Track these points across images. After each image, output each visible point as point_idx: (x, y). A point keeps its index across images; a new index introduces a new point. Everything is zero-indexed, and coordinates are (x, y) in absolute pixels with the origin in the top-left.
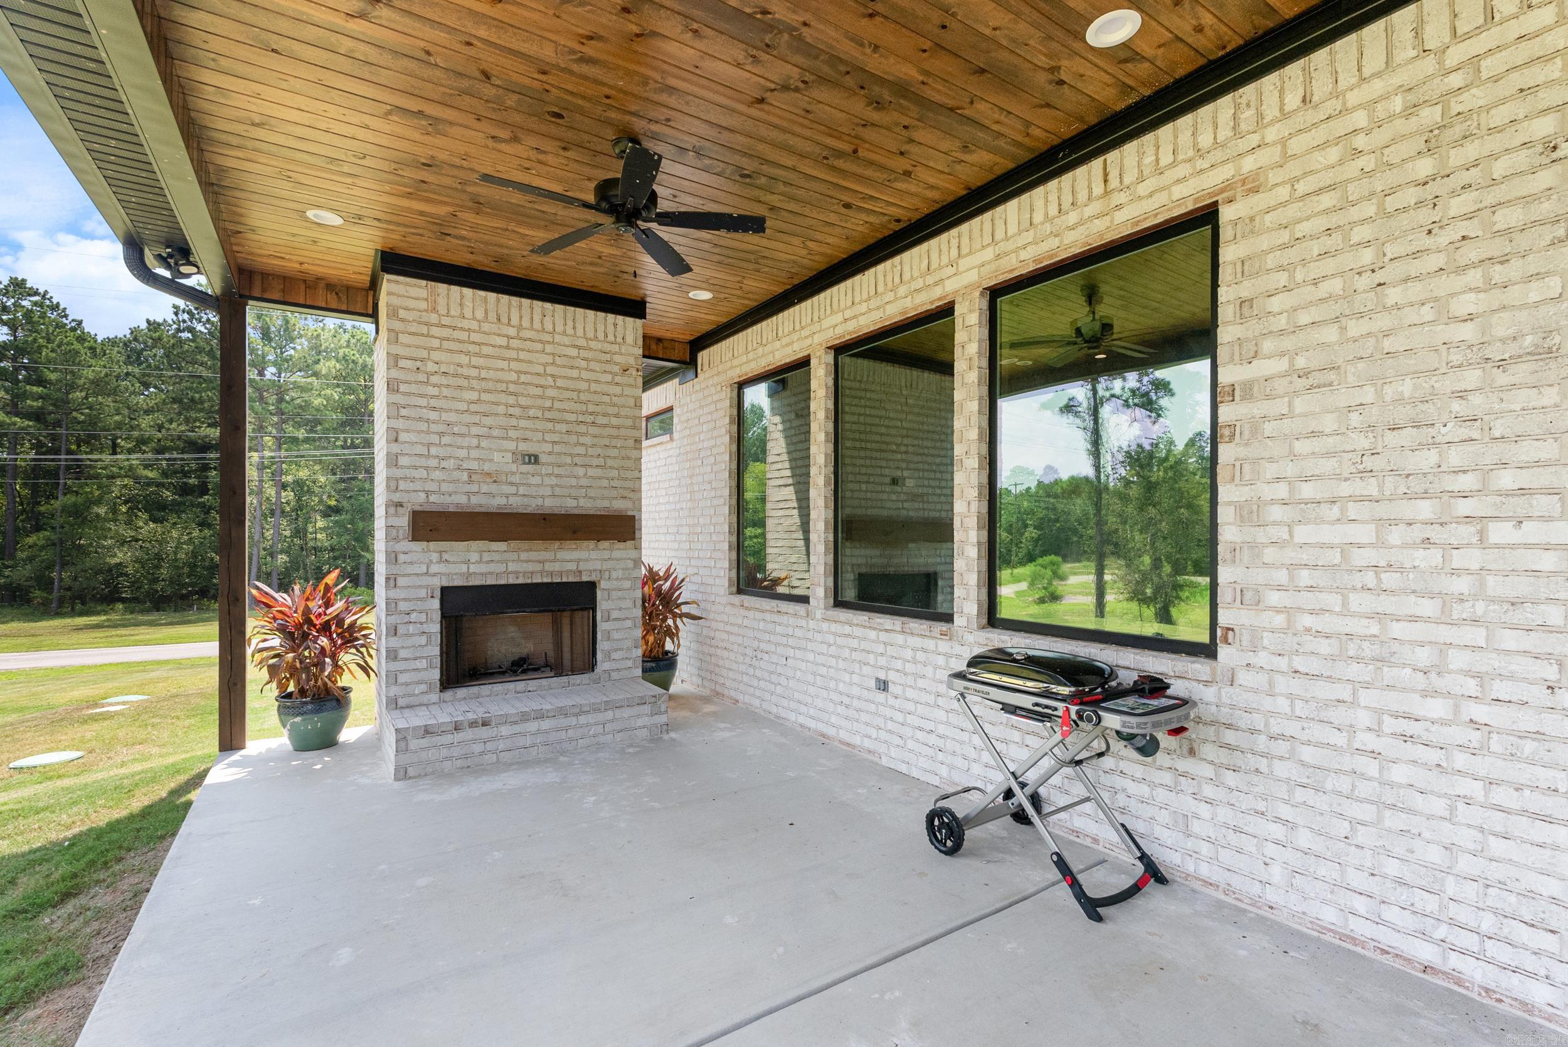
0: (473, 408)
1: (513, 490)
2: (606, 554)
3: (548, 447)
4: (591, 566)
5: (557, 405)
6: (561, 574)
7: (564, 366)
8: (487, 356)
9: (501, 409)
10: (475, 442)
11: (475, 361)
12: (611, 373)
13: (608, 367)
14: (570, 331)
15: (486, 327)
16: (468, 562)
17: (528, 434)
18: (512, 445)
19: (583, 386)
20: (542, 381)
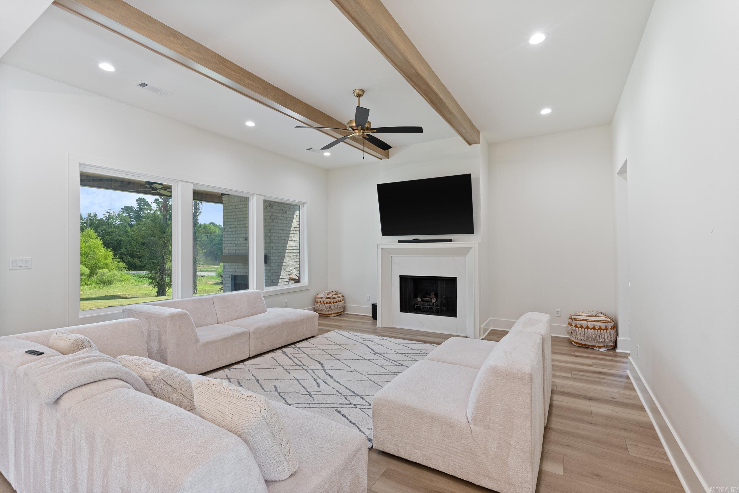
0: (237, 226)
10: (236, 236)
11: (237, 213)
16: (235, 269)
18: (242, 236)
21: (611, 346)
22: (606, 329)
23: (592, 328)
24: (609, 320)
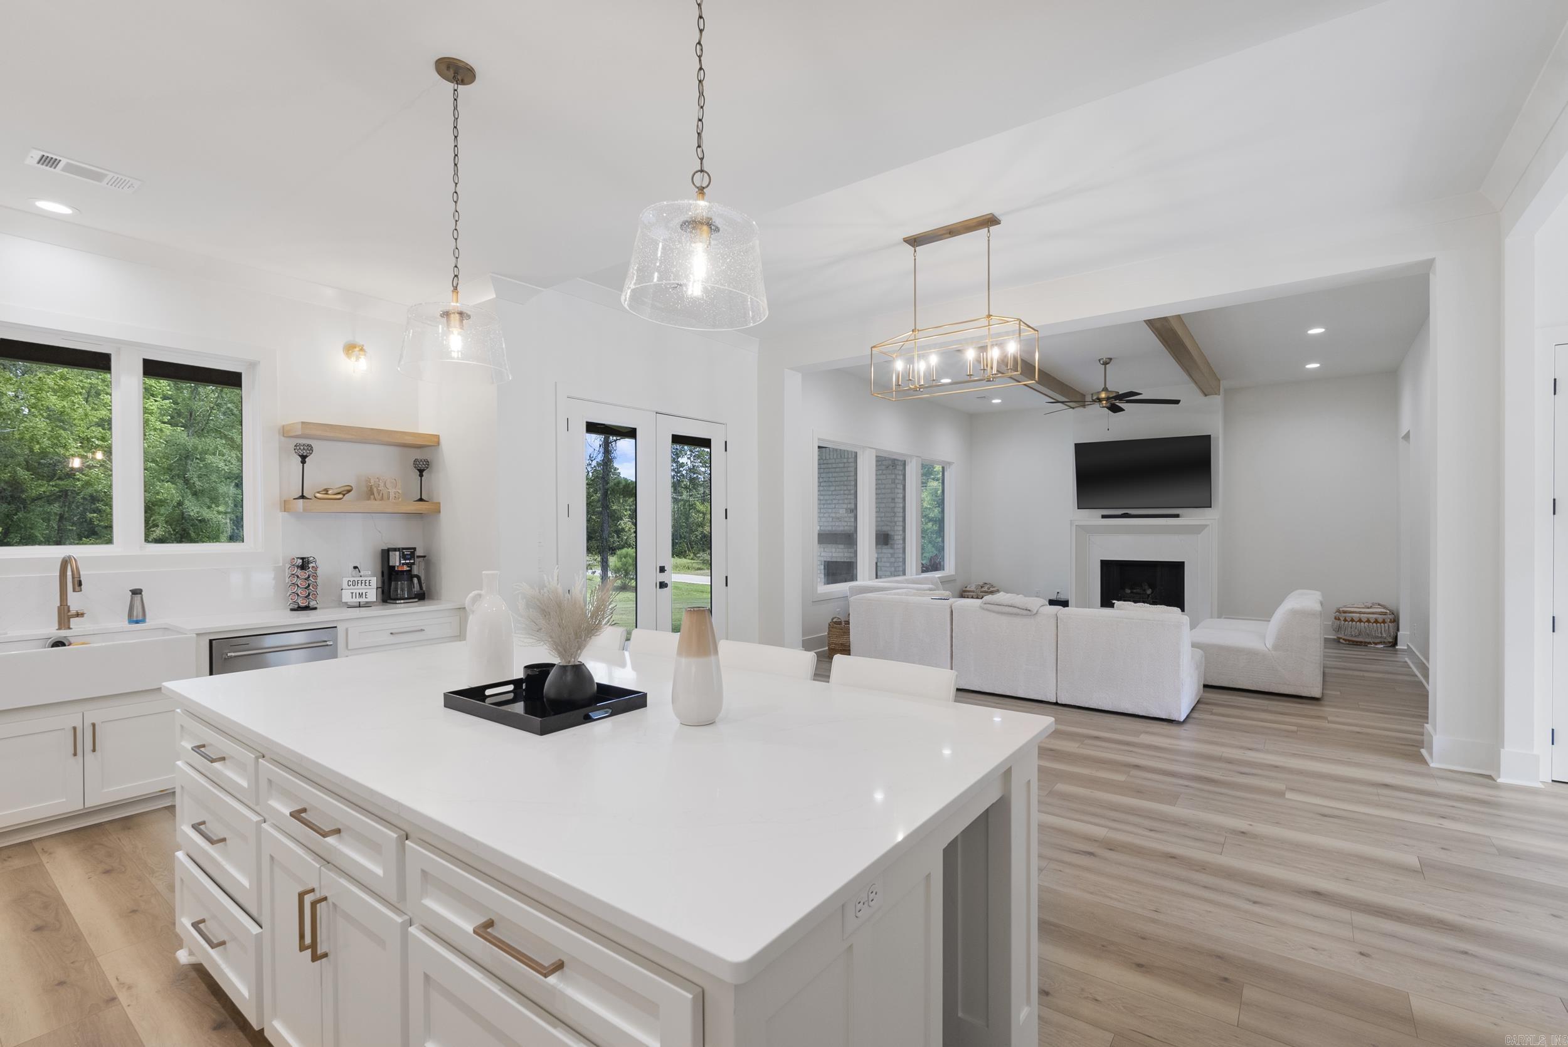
0: (834, 493)
10: (833, 506)
18: (845, 506)
21: (1390, 642)
22: (1384, 622)
23: (1367, 621)
24: (1388, 611)
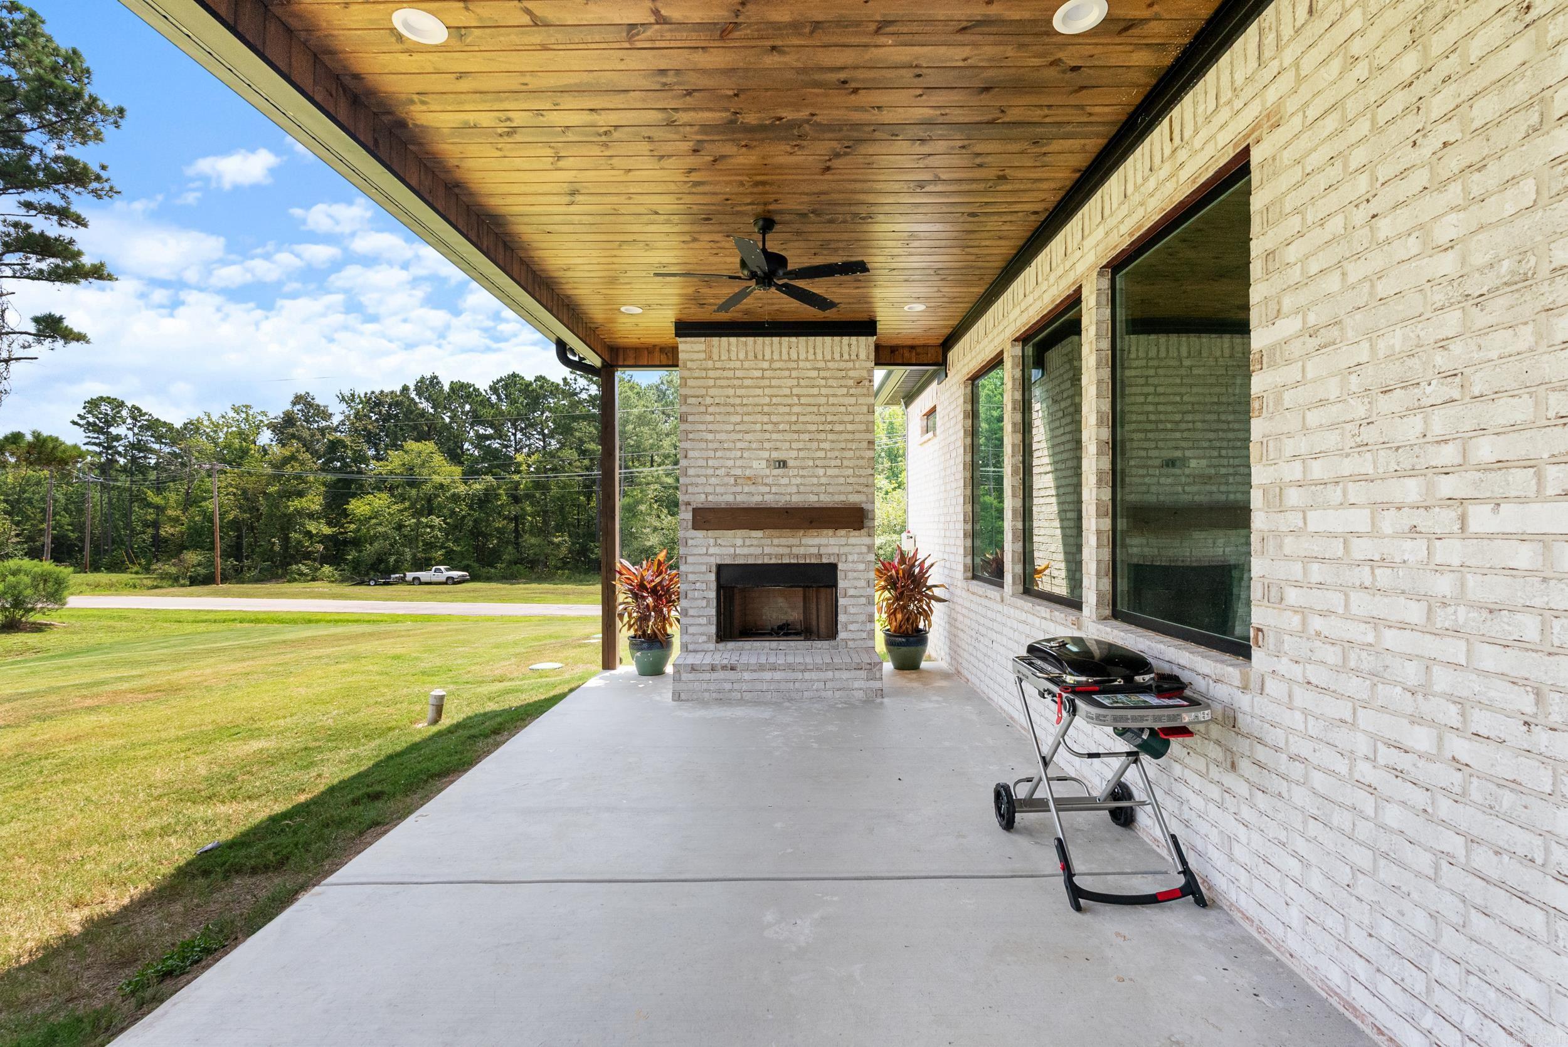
0: (738, 428)
1: (767, 489)
2: (843, 541)
3: (794, 454)
4: (830, 550)
5: (802, 419)
6: (805, 556)
7: (807, 387)
8: (747, 387)
9: (758, 427)
10: (739, 454)
11: (739, 392)
12: (846, 386)
13: (843, 382)
14: (811, 357)
15: (746, 364)
16: (734, 546)
17: (779, 444)
18: (766, 454)
19: (823, 400)
20: (789, 401)
